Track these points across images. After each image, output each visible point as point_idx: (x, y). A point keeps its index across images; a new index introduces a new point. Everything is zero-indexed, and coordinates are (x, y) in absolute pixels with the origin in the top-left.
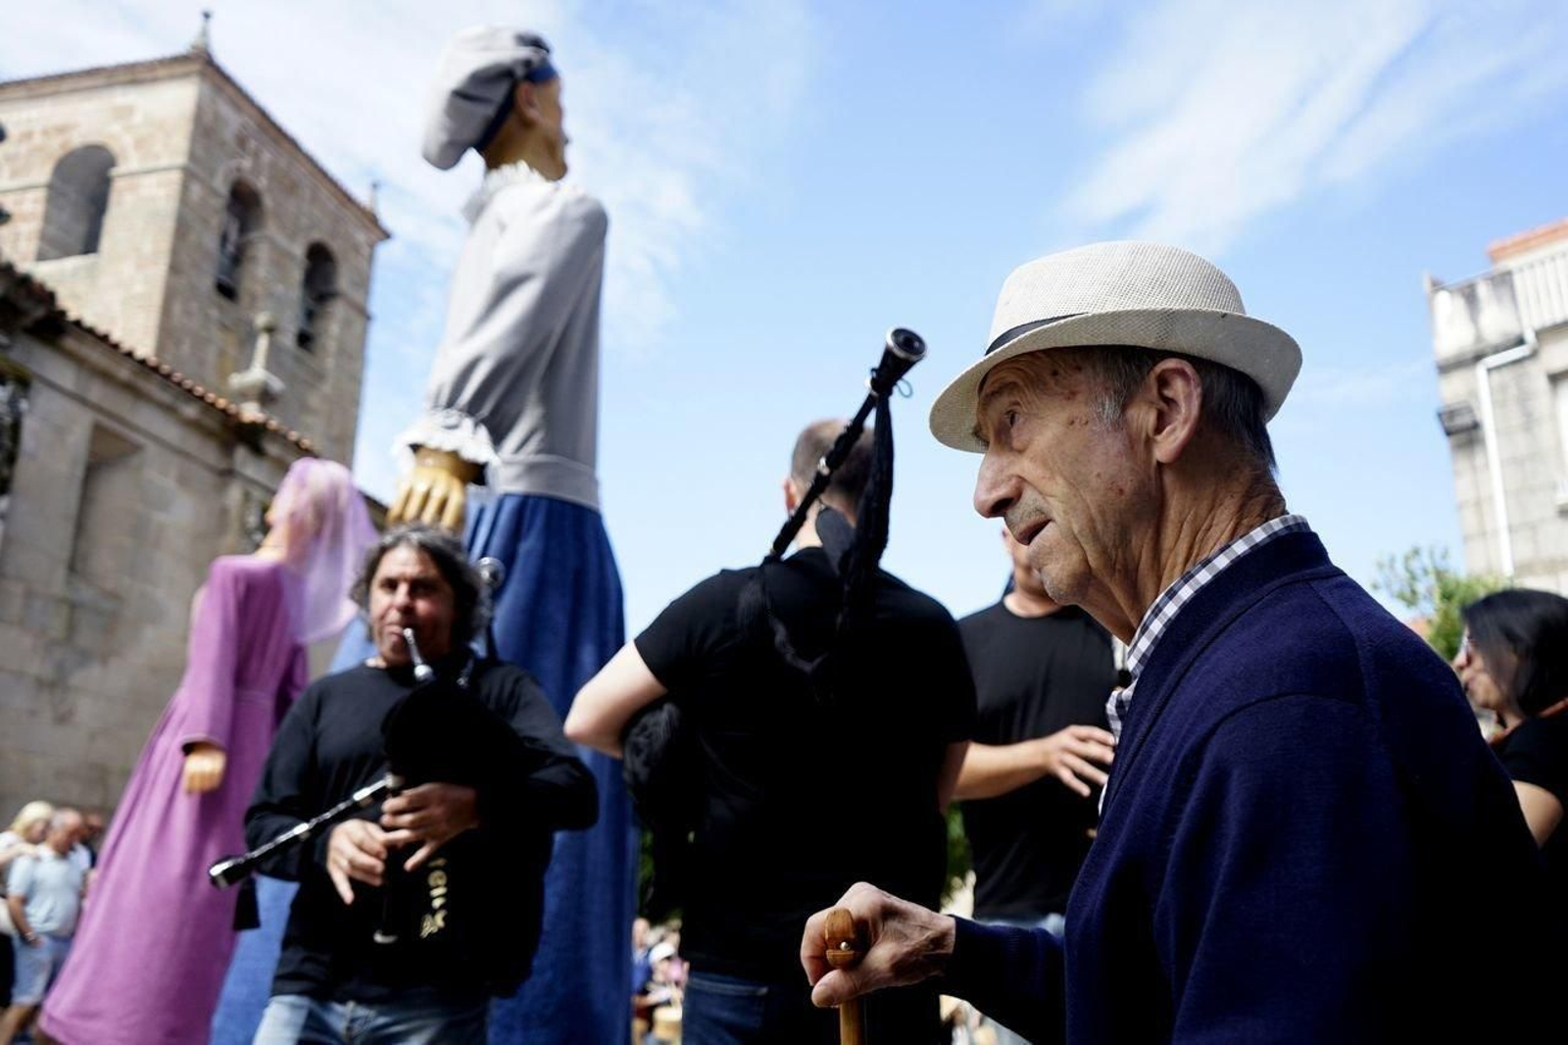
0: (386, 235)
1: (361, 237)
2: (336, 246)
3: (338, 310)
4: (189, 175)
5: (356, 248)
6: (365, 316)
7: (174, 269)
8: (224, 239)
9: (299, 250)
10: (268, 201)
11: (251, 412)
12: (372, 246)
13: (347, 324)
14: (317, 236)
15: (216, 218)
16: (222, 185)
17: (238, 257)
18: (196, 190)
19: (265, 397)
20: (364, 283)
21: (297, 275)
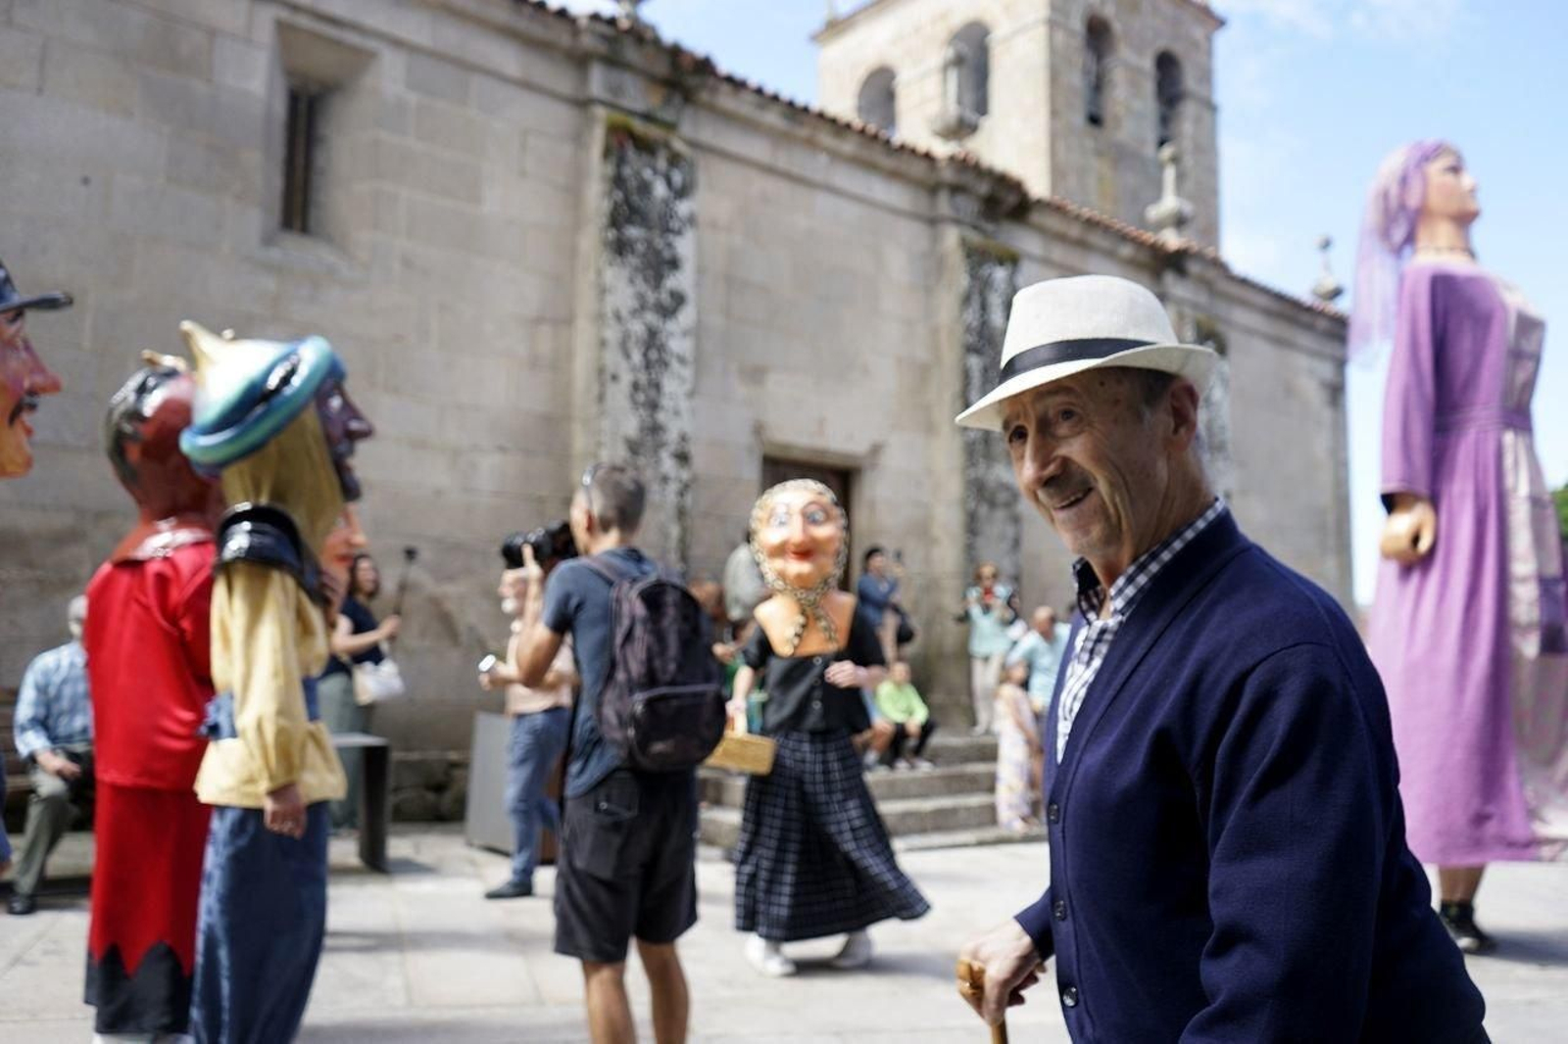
0: (1220, 23)
1: (1198, 33)
2: (1178, 49)
3: (1188, 110)
4: (1052, 24)
5: (1195, 45)
6: (1211, 107)
7: (1054, 113)
8: (1086, 72)
9: (1148, 64)
10: (1117, 27)
11: (1172, 240)
12: (1209, 39)
13: (1198, 121)
14: (1162, 44)
15: (1079, 55)
16: (1078, 25)
17: (1098, 86)
18: (1060, 37)
19: (1180, 222)
20: (1207, 76)
21: (1149, 87)
